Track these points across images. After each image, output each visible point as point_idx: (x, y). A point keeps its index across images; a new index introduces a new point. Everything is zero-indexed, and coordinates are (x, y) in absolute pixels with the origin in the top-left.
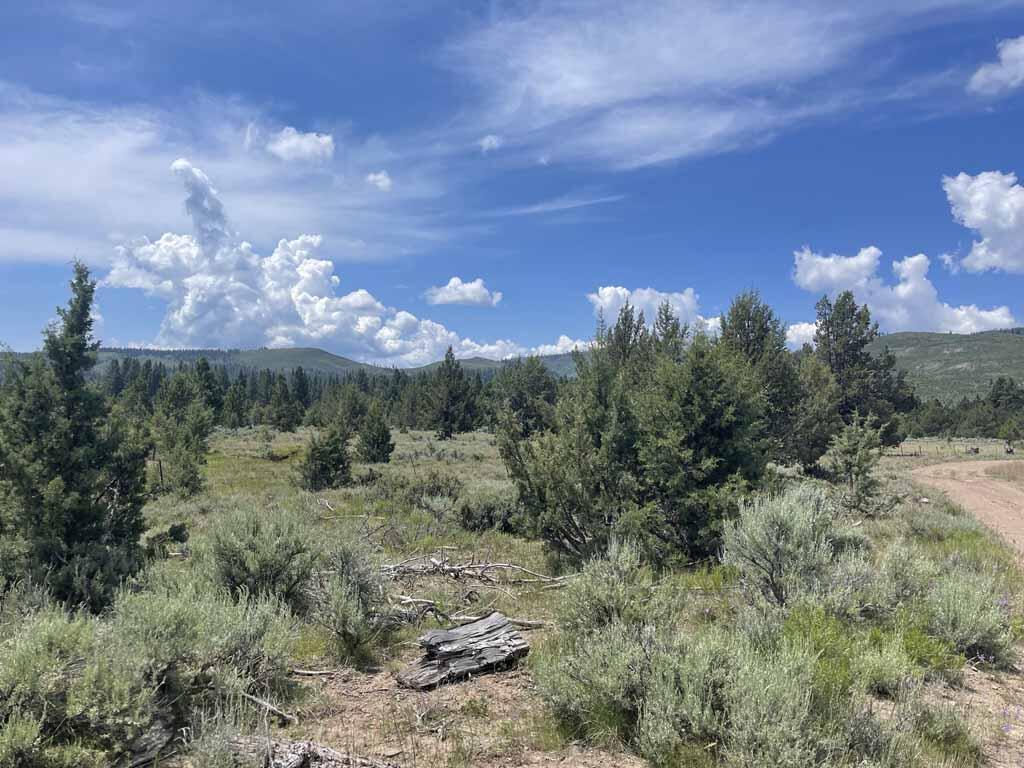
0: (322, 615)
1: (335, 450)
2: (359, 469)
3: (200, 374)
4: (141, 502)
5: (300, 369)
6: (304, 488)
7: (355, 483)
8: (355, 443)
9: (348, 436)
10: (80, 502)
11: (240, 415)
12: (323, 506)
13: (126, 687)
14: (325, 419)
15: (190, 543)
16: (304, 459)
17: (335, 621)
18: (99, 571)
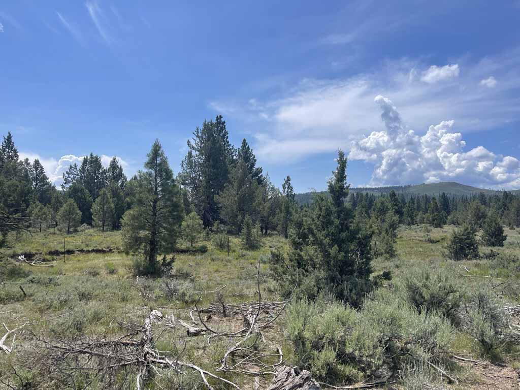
0: (469, 329)
1: (468, 238)
2: (484, 250)
3: (391, 198)
4: (369, 259)
5: (444, 194)
6: (450, 258)
7: (482, 257)
8: (480, 235)
9: (476, 231)
10: (345, 257)
11: (412, 219)
12: (463, 269)
13: (371, 344)
14: (460, 221)
15: (393, 281)
16: (449, 243)
17: (476, 334)
18: (354, 289)
